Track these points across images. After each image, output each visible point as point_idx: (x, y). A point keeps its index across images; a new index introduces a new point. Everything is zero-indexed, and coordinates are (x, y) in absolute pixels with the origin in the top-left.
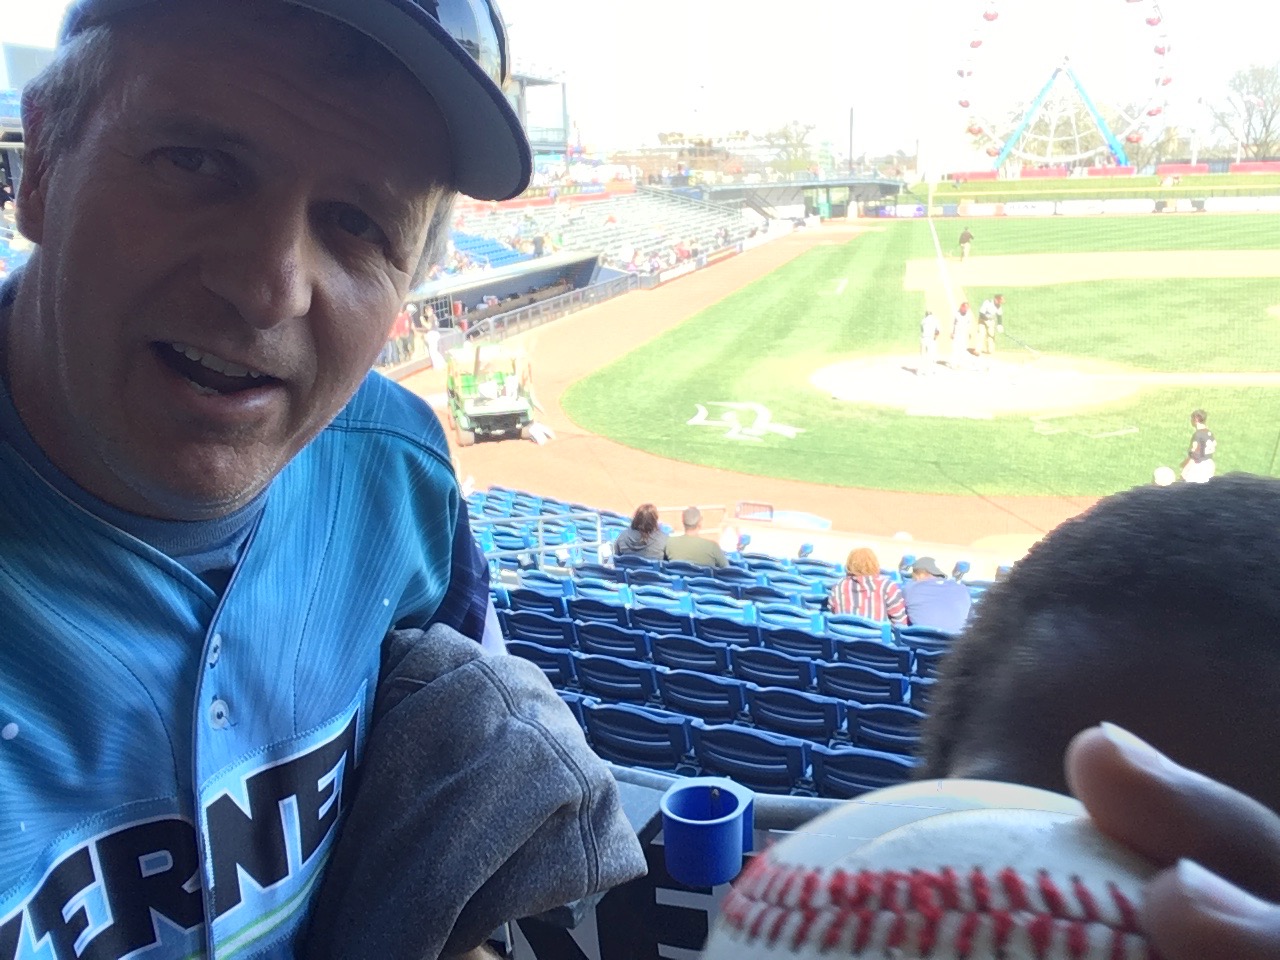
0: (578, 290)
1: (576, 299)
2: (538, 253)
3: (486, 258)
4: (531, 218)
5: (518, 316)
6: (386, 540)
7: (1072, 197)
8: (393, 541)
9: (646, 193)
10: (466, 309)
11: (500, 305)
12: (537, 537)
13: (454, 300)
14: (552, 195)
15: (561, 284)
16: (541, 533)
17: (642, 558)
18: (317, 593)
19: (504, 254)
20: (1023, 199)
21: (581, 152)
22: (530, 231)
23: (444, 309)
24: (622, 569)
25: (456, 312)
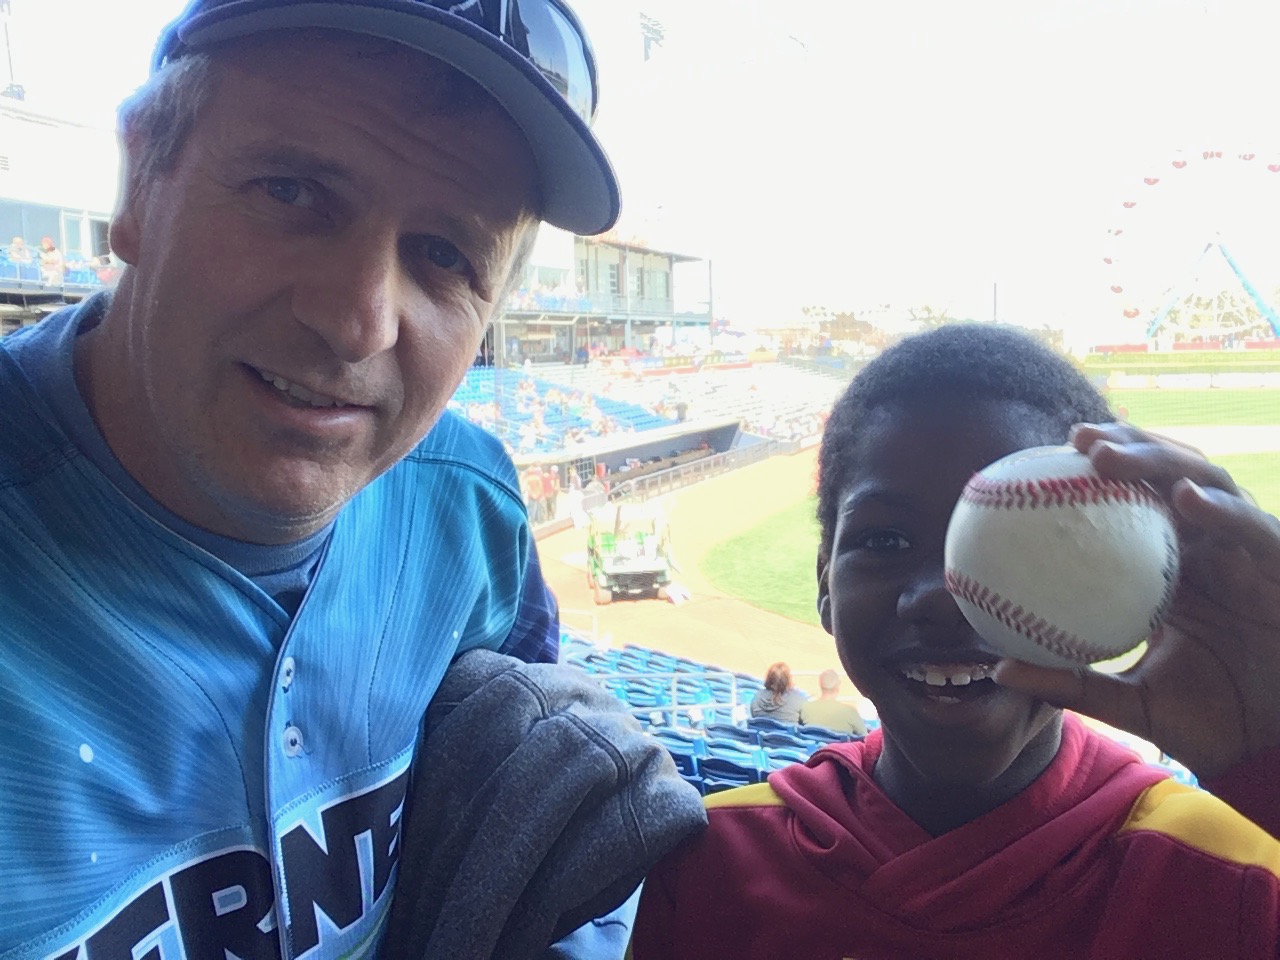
0: (719, 454)
1: (717, 464)
2: (681, 419)
3: (630, 422)
4: (675, 385)
5: (660, 479)
6: (457, 573)
7: (1229, 370)
8: (464, 572)
9: (789, 362)
10: (609, 471)
11: (642, 467)
12: (670, 696)
13: (598, 462)
14: (696, 363)
15: (703, 448)
16: (674, 693)
17: (776, 722)
18: (390, 622)
19: (647, 419)
20: (1175, 371)
21: (726, 323)
22: (674, 398)
23: (588, 470)
24: (755, 731)
25: (599, 473)
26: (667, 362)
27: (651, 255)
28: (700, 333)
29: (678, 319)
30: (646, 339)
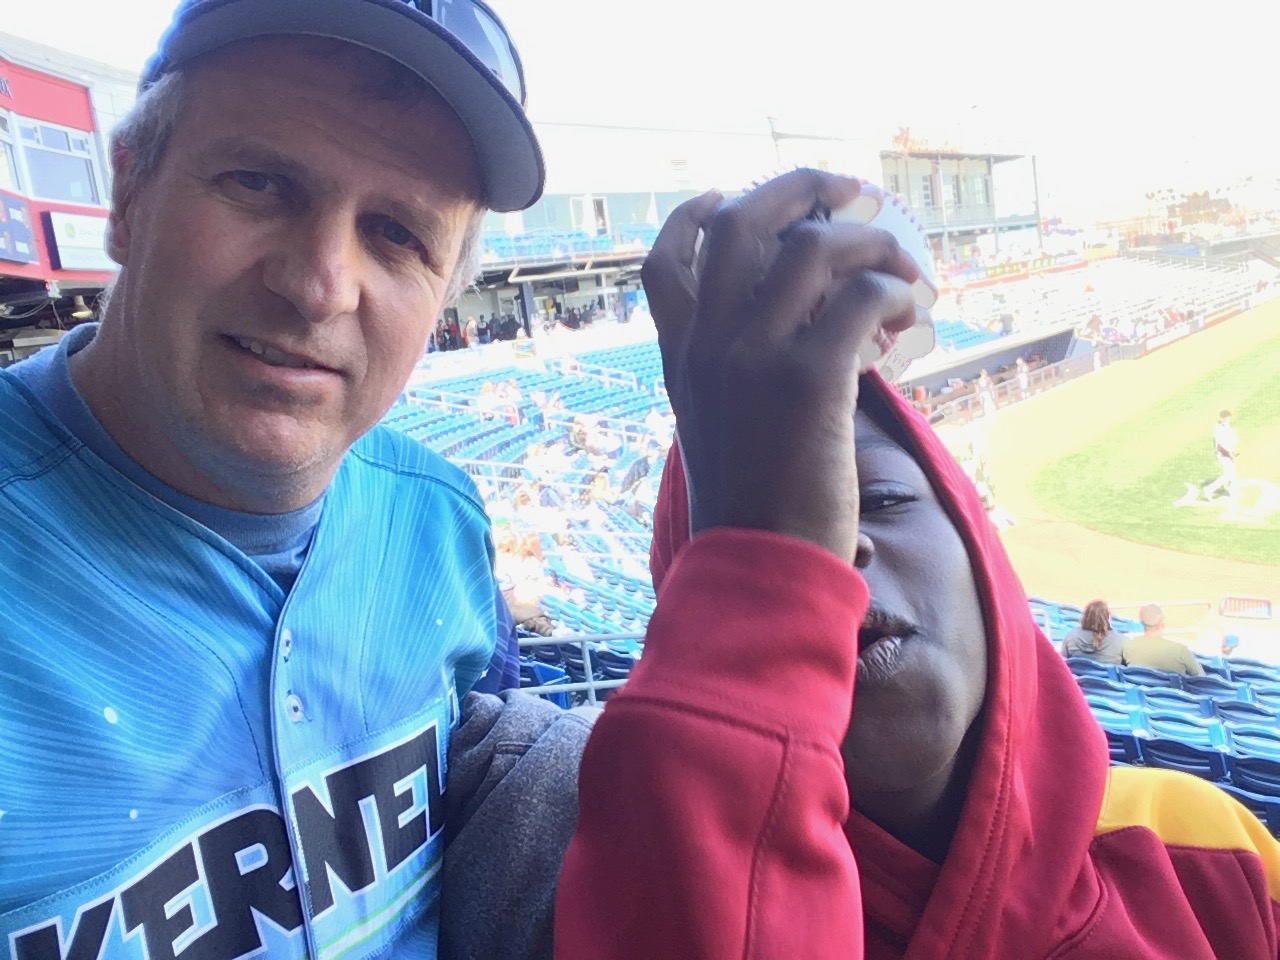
0: (1052, 365)
1: (1048, 376)
2: (1006, 331)
3: (950, 341)
4: (1000, 296)
9: (1131, 256)
10: (930, 393)
11: (964, 387)
13: (918, 385)
17: (1094, 662)
19: (969, 335)
21: (1056, 221)
22: (999, 309)
25: (918, 398)
26: (990, 272)
27: (967, 160)
28: (1028, 237)
29: (1001, 225)
30: (967, 249)
